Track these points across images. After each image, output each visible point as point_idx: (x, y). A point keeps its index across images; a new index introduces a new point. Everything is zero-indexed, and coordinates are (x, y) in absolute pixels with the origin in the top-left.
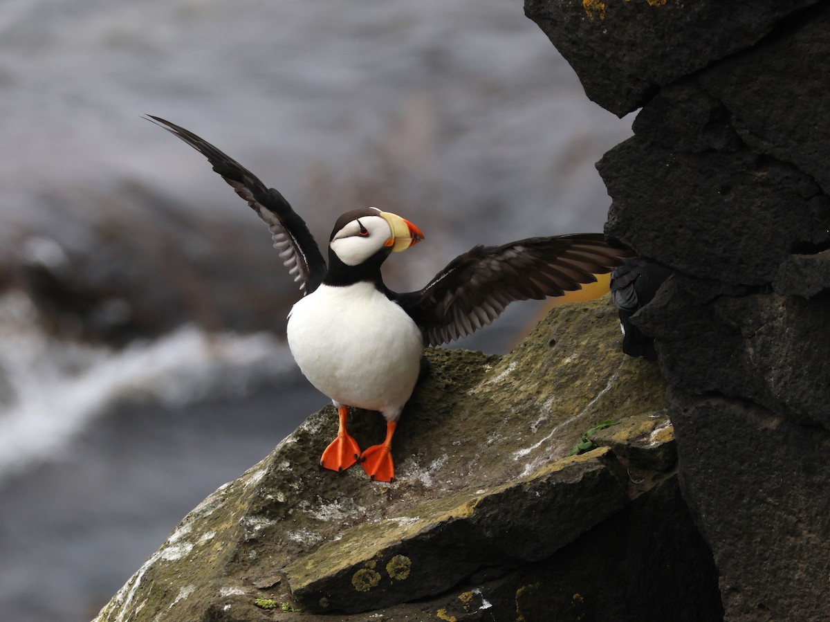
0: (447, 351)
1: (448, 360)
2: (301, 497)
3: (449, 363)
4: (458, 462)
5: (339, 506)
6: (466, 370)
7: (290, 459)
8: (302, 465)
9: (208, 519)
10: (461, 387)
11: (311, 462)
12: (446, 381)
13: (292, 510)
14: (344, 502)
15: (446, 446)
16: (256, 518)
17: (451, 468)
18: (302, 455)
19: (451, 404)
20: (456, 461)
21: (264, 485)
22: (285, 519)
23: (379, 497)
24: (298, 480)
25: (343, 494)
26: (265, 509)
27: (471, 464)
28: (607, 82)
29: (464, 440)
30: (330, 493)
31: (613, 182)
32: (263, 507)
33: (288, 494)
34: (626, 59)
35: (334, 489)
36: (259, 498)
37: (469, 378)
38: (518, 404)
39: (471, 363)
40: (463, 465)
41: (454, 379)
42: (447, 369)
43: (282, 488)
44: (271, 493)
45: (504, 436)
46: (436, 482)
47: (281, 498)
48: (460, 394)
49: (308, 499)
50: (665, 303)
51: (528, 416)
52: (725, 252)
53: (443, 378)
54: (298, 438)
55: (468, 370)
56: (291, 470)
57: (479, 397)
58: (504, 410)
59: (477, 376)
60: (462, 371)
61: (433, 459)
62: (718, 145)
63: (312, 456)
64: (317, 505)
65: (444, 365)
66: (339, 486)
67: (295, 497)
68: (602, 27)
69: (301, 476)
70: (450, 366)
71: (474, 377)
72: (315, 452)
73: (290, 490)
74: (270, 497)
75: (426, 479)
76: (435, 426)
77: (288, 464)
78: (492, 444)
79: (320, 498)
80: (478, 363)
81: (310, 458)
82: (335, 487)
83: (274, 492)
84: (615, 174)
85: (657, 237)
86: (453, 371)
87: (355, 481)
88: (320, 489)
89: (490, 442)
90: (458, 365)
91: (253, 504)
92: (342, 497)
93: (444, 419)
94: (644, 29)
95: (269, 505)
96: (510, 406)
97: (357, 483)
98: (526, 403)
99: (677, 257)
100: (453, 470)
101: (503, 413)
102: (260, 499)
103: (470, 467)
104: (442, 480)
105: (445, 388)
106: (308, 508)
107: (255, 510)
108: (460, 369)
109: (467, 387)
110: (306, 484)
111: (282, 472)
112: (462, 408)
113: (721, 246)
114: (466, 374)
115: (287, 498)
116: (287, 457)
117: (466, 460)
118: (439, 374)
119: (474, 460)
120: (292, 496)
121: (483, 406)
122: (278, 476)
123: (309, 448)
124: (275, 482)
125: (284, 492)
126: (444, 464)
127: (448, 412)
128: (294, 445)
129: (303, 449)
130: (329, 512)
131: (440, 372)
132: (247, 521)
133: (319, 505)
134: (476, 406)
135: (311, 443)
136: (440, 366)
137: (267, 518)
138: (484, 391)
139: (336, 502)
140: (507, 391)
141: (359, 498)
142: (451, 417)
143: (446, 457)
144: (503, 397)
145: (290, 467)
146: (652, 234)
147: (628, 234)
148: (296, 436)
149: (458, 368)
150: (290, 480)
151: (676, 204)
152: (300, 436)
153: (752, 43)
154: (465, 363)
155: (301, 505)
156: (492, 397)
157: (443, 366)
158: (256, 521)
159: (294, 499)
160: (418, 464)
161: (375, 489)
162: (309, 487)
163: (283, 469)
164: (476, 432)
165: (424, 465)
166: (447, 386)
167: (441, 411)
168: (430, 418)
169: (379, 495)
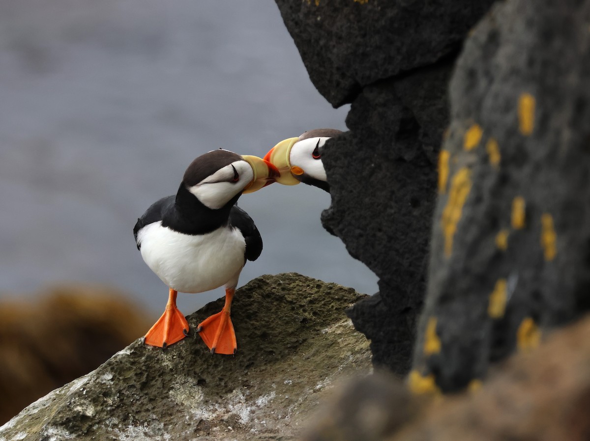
0: (319, 283)
1: (316, 292)
2: (112, 413)
3: (316, 296)
4: (282, 403)
5: (147, 430)
6: (330, 306)
7: (115, 372)
8: (125, 380)
9: (31, 417)
10: (318, 323)
11: (135, 378)
12: (306, 314)
13: (97, 425)
14: (153, 426)
15: (278, 383)
16: (57, 428)
17: (273, 407)
18: (130, 369)
19: (301, 339)
20: (280, 401)
21: (77, 395)
22: (87, 434)
23: (188, 427)
24: (115, 395)
25: (154, 417)
26: (68, 421)
27: (292, 406)
28: (322, 69)
29: (297, 381)
30: (143, 414)
31: (332, 171)
32: (67, 419)
33: (99, 408)
34: (335, 50)
35: (148, 410)
36: (69, 407)
37: (331, 315)
38: (358, 352)
39: (338, 300)
40: (285, 407)
41: (315, 314)
42: (311, 302)
43: (95, 401)
44: (81, 405)
45: (332, 384)
46: (252, 420)
47: (90, 412)
48: (315, 330)
49: (118, 417)
50: (376, 302)
51: (361, 367)
52: (410, 265)
53: (305, 311)
54: (133, 351)
55: (333, 307)
56: (112, 383)
57: (329, 338)
58: (343, 356)
59: (339, 314)
60: (326, 307)
61: (261, 395)
62: (408, 156)
63: (139, 371)
64: (125, 425)
65: (310, 297)
66: (154, 408)
67: (105, 413)
68: (317, 13)
69: (120, 391)
70: (316, 300)
71: (336, 315)
72: (144, 368)
73: (102, 405)
74: (79, 408)
75: (244, 415)
76: (277, 360)
77: (110, 377)
78: (319, 390)
79: (132, 418)
80: (345, 301)
81: (136, 375)
82: (150, 409)
83: (85, 404)
84: (333, 163)
85: (361, 235)
86: (318, 305)
87: (172, 406)
88: (134, 408)
89: (318, 387)
90: (324, 299)
91: (59, 413)
92: (153, 419)
93: (289, 354)
94: (349, 24)
95: (74, 418)
96: (350, 353)
97: (173, 407)
98: (364, 353)
99: (375, 260)
100: (273, 410)
101: (342, 359)
102: (68, 409)
103: (290, 410)
104: (258, 419)
105: (301, 322)
106: (115, 426)
107: (58, 420)
108: (324, 304)
109: (325, 324)
110: (121, 400)
111: (102, 384)
112: (310, 346)
113: (408, 259)
114: (329, 311)
115: (97, 412)
116: (112, 369)
117: (290, 402)
118: (301, 306)
119: (296, 404)
120: (102, 411)
121: (329, 347)
122: (95, 387)
123: (139, 363)
124: (90, 394)
125: (96, 406)
126: (268, 402)
127: (295, 348)
128: (124, 357)
129: (133, 363)
130: (134, 435)
131: (303, 304)
132: (46, 430)
133: (126, 425)
134: (323, 346)
135: (143, 358)
136: (306, 297)
137: (68, 430)
138: (336, 332)
139: (146, 424)
140: (355, 336)
141: (171, 424)
142: (297, 353)
143: (273, 395)
144: (349, 342)
145: (112, 380)
146: (358, 231)
147: (341, 226)
148: (131, 349)
149: (323, 302)
150: (106, 394)
151: (378, 206)
152: (136, 349)
153: (434, 60)
154: (333, 298)
155: (108, 422)
156: (340, 340)
157: (308, 299)
158: (55, 432)
159: (103, 415)
160: (244, 398)
161: (187, 417)
162: (124, 404)
163: (104, 382)
164: (311, 374)
165: (250, 399)
166: (305, 320)
167: (289, 346)
168: (274, 350)
169: (189, 425)
